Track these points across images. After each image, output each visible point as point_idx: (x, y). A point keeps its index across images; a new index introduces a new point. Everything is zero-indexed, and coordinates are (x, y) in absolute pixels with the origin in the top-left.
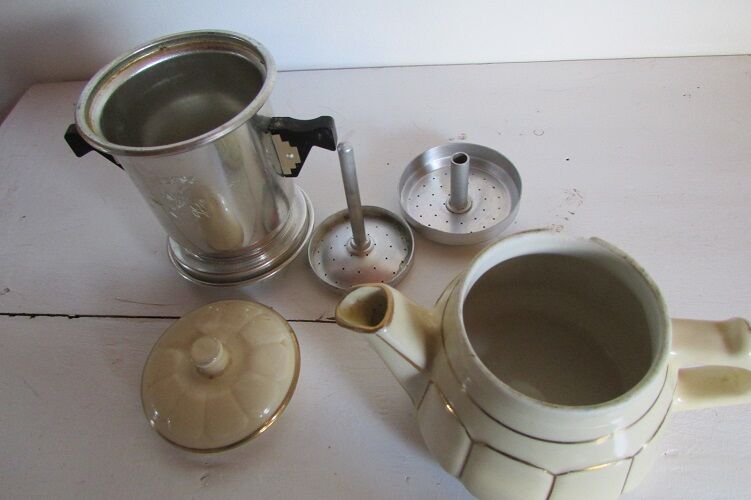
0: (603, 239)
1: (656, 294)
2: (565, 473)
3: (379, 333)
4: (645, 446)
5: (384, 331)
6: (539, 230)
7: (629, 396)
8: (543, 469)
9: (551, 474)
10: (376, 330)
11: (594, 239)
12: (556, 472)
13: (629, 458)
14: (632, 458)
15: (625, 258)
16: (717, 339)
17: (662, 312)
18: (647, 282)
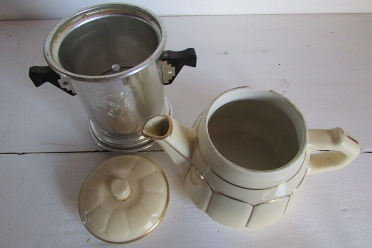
0: (275, 91)
1: (301, 116)
2: (259, 205)
3: (165, 139)
4: (295, 190)
5: (168, 139)
6: (244, 87)
7: (290, 165)
8: (248, 203)
9: (252, 205)
10: (164, 138)
11: (270, 91)
12: (254, 204)
13: (288, 196)
14: (289, 196)
15: (286, 99)
16: (328, 138)
17: (304, 125)
18: (296, 111)
